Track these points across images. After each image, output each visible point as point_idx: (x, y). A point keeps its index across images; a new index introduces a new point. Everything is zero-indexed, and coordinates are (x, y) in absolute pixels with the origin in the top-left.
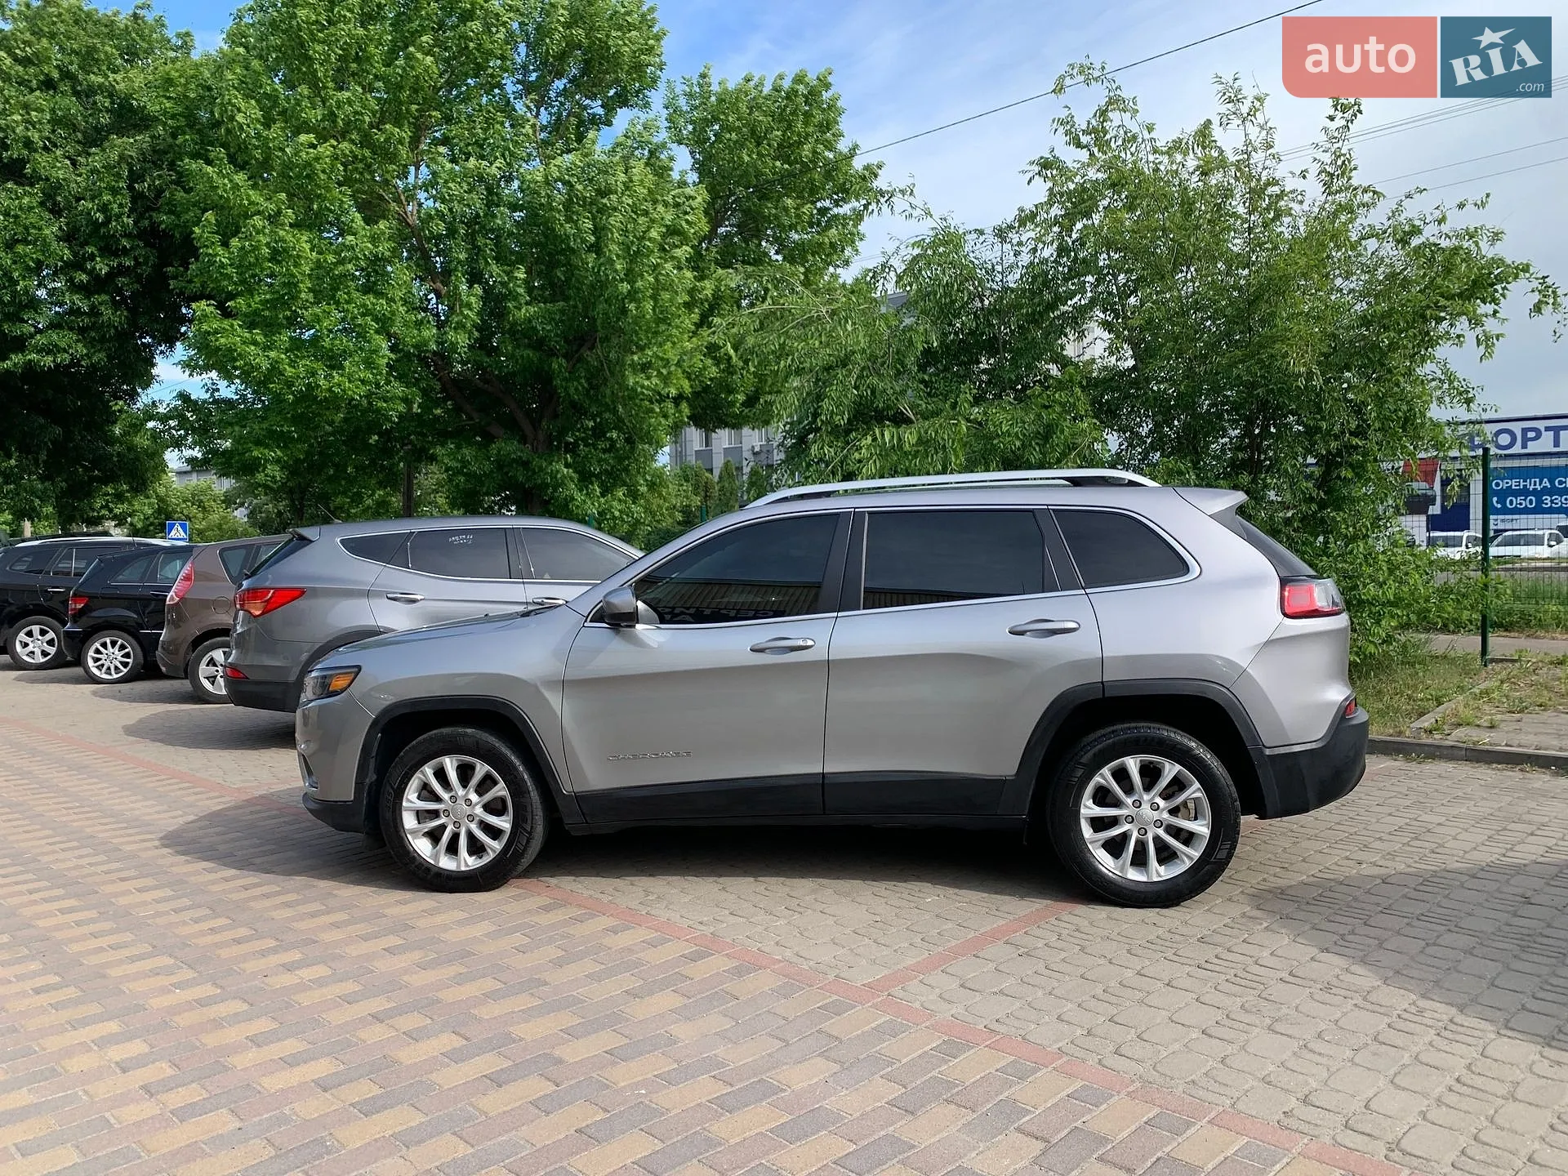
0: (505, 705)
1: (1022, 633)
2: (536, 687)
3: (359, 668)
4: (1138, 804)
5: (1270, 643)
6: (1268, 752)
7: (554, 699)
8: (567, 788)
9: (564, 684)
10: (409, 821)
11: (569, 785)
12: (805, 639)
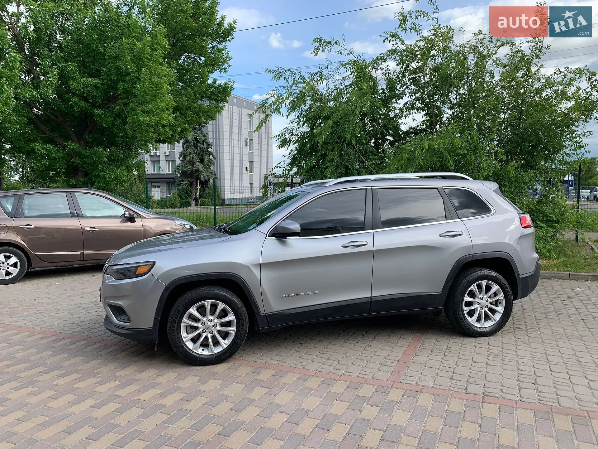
0: (235, 276)
1: (444, 236)
2: (248, 267)
3: (154, 263)
4: (482, 298)
5: (521, 237)
6: (521, 277)
7: (256, 272)
8: (262, 312)
9: (262, 265)
10: (184, 334)
11: (264, 310)
12: (364, 241)
